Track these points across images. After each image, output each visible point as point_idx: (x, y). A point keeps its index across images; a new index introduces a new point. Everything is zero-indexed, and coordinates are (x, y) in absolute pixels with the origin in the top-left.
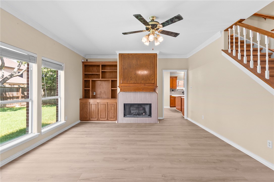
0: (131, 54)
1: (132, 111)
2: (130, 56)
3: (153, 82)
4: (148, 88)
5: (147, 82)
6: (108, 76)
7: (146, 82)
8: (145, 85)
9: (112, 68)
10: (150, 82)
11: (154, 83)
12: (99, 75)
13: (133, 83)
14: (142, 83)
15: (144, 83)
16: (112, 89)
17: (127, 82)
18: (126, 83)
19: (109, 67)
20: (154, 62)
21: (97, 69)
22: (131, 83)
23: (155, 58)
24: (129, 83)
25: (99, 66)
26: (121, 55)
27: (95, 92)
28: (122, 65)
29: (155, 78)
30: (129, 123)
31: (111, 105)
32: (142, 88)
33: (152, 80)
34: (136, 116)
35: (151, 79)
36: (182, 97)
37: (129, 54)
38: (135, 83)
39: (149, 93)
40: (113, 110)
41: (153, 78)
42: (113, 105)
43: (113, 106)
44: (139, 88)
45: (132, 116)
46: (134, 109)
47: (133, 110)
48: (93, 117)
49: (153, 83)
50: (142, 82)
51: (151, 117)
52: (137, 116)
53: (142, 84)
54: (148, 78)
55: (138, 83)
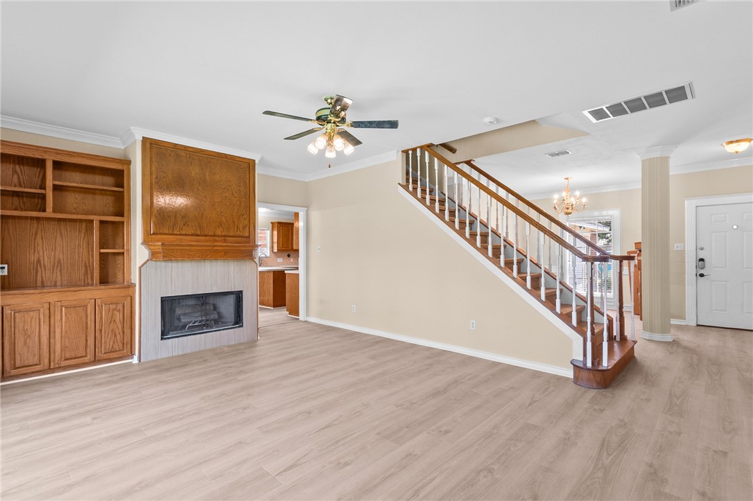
0: (185, 148)
1: (182, 317)
2: (183, 154)
3: (247, 234)
4: (238, 250)
5: (231, 234)
6: (75, 205)
7: (228, 234)
8: (225, 240)
9: (90, 177)
10: (238, 233)
11: (249, 237)
12: (43, 197)
13: (192, 235)
14: (218, 236)
15: (224, 236)
16: (102, 251)
17: (171, 232)
18: (167, 232)
19: (78, 174)
20: (248, 180)
21: (15, 172)
22: (184, 232)
23: (251, 172)
24: (180, 235)
25: (40, 163)
26: (150, 145)
27: (6, 266)
28: (154, 177)
29: (251, 221)
30: (181, 353)
31: (112, 307)
32: (224, 250)
33: (244, 228)
34: (199, 330)
35: (241, 226)
36: (286, 272)
37: (177, 147)
38: (199, 233)
39: (236, 263)
40: (118, 321)
41: (246, 222)
42: (120, 307)
43: (119, 311)
44: (215, 248)
45: (186, 332)
46: (187, 312)
47: (185, 314)
48: (27, 363)
49: (247, 237)
50: (219, 232)
51: (242, 326)
52: (203, 329)
53: (217, 238)
54: (234, 222)
55: (206, 236)
